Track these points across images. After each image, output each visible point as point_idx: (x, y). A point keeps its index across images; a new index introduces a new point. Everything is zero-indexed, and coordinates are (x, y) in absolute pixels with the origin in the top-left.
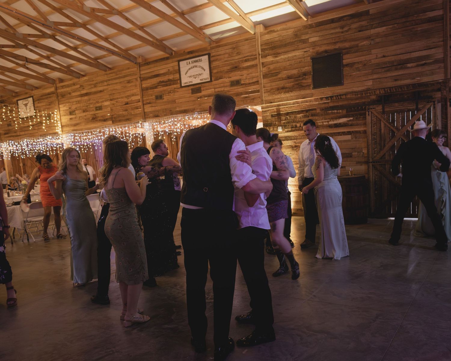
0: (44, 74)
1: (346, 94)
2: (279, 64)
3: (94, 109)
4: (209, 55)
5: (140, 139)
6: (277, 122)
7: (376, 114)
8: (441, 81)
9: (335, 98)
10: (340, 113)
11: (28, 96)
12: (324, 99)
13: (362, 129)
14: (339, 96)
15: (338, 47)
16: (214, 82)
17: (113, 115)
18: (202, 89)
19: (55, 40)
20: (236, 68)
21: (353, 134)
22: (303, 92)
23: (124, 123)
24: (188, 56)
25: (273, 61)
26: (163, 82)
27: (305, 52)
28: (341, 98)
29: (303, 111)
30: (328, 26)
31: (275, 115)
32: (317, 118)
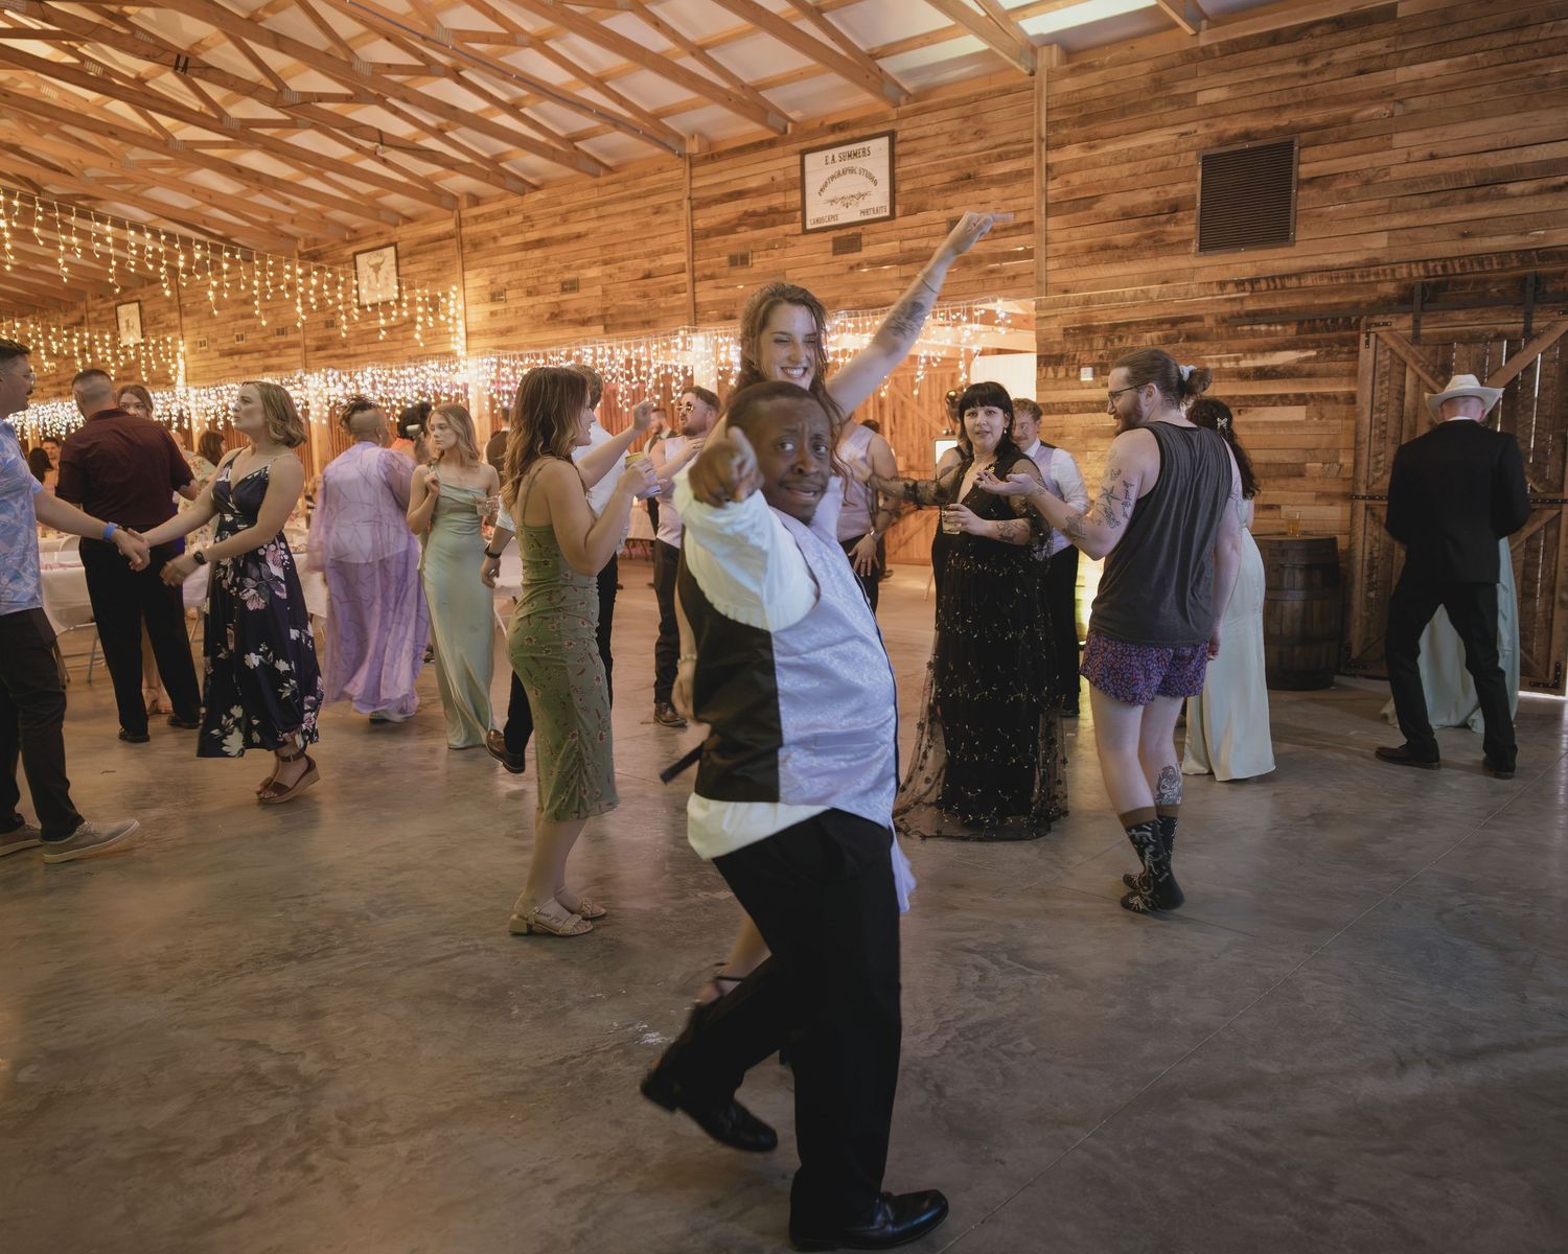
0: (427, 181)
1: (1299, 275)
2: (1099, 171)
3: (557, 287)
4: (892, 135)
5: (679, 383)
6: (1078, 353)
7: (1393, 344)
9: (1263, 285)
10: (1275, 333)
11: (383, 242)
12: (1230, 287)
13: (1342, 388)
14: (1278, 281)
15: (1286, 123)
16: (901, 221)
17: (607, 309)
18: (865, 239)
19: (458, 83)
20: (967, 180)
21: (1311, 405)
22: (1166, 264)
23: (638, 332)
24: (831, 139)
25: (1080, 160)
26: (754, 214)
27: (1182, 134)
28: (1283, 287)
29: (1160, 322)
30: (1261, 54)
31: (1074, 329)
32: (1202, 345)
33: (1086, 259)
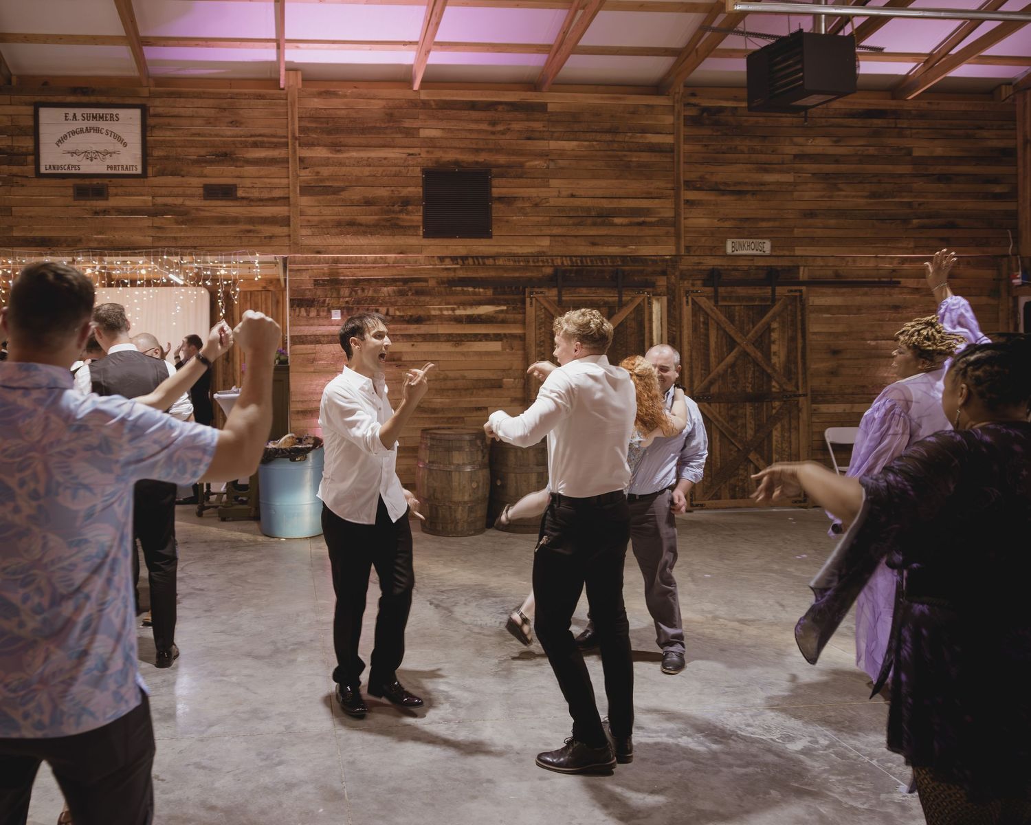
1: (494, 257)
2: (344, 169)
4: (144, 108)
6: (328, 299)
7: (546, 305)
8: (668, 257)
9: (470, 261)
10: (479, 294)
12: (448, 261)
13: (517, 330)
14: (480, 260)
15: (483, 160)
18: (112, 190)
20: (225, 156)
21: (505, 340)
22: (401, 241)
25: (328, 158)
27: (409, 155)
28: (484, 264)
29: (394, 281)
30: (464, 113)
31: (323, 280)
32: (427, 299)
33: (333, 231)
